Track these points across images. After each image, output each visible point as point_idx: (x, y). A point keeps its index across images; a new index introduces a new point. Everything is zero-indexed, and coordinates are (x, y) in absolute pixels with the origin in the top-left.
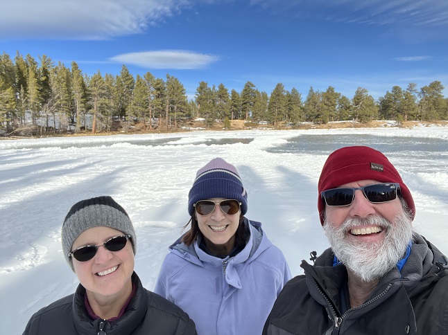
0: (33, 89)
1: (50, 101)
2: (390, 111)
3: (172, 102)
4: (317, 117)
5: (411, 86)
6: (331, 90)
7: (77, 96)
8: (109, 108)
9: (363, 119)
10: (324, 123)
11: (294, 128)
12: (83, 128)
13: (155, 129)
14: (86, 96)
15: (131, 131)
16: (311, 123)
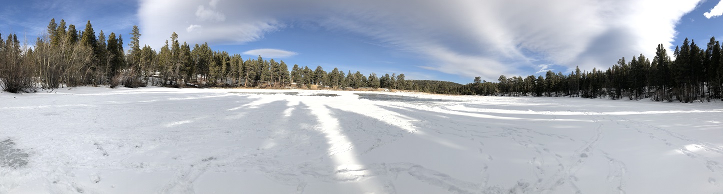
0: (224, 66)
1: (230, 72)
2: (384, 85)
3: (283, 74)
4: (354, 85)
5: (394, 74)
6: (358, 72)
7: (240, 70)
8: (253, 75)
9: (375, 87)
10: (357, 88)
11: (343, 90)
12: (241, 85)
13: (272, 87)
14: (244, 69)
15: (261, 88)
16: (351, 88)
